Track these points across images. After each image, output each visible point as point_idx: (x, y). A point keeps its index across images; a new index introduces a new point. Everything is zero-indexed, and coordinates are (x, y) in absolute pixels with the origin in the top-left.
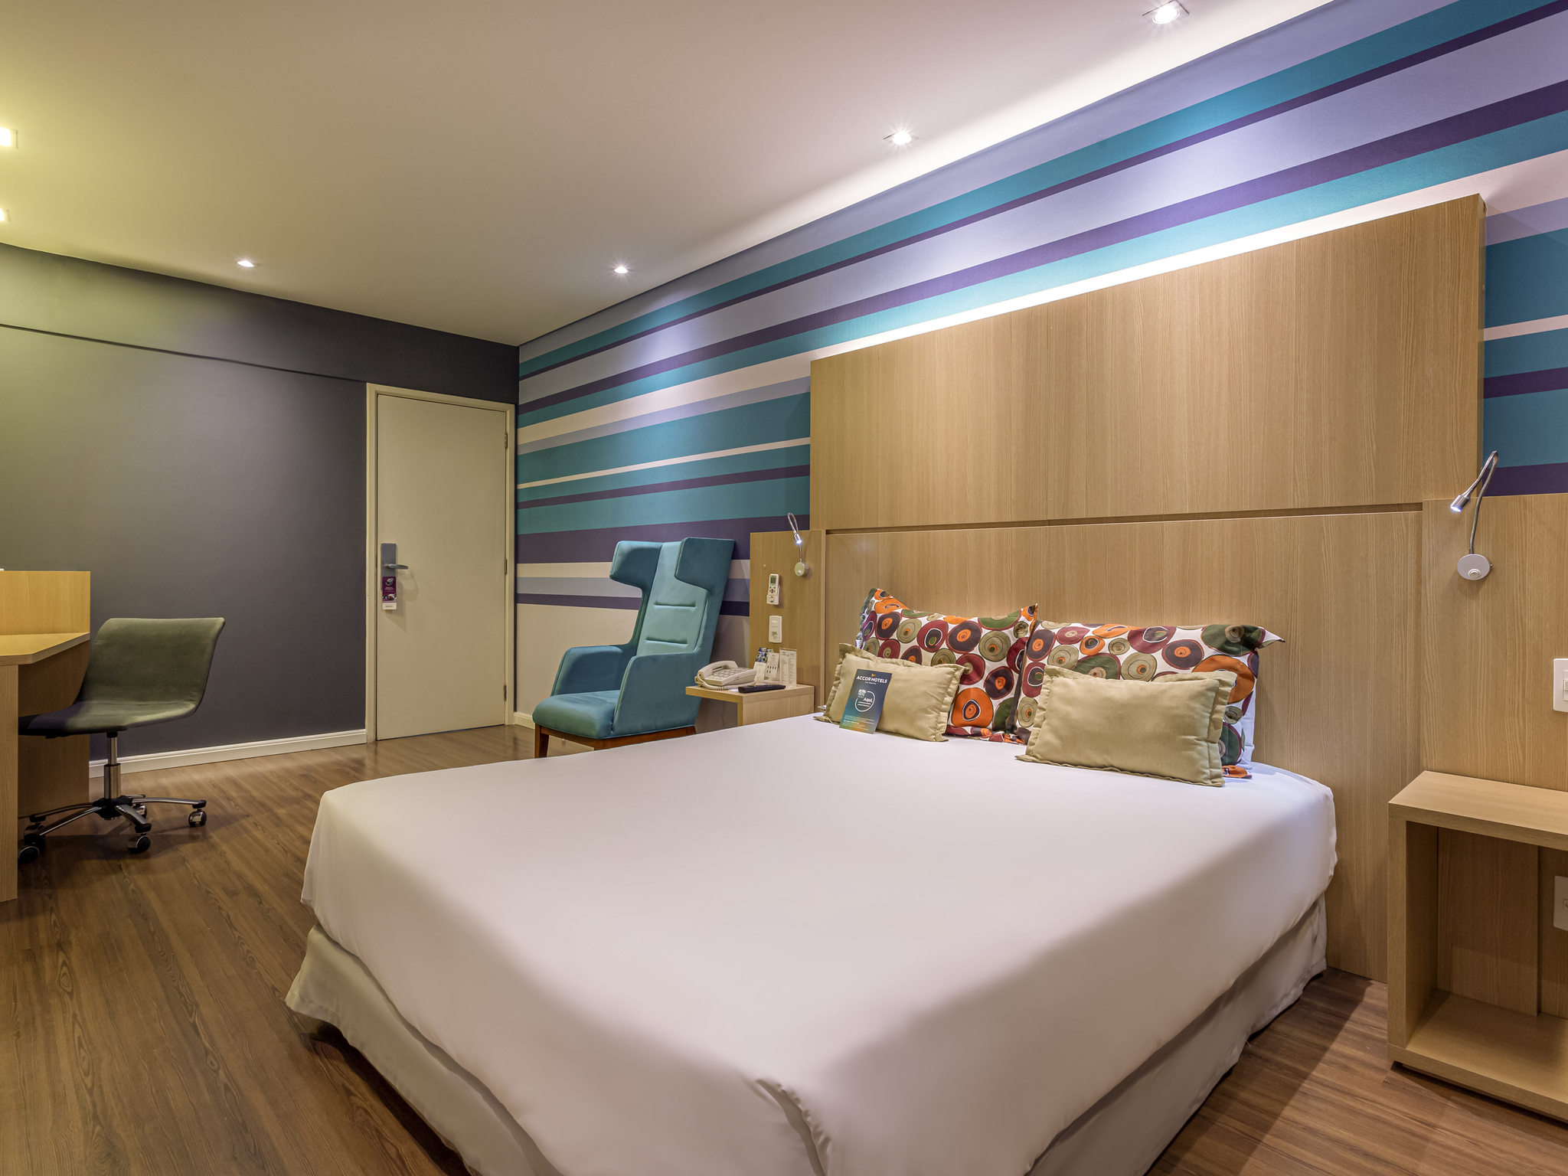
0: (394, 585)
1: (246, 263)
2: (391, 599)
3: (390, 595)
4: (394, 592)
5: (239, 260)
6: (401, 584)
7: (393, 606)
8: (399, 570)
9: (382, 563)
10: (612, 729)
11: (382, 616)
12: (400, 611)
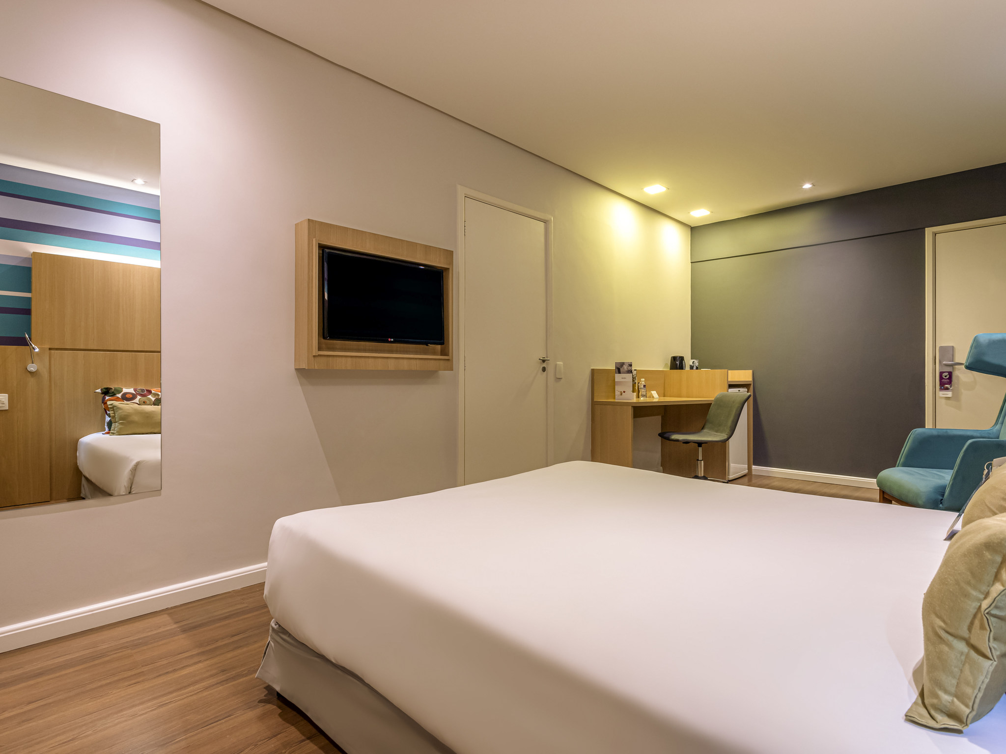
0: (950, 378)
1: (807, 186)
2: (947, 389)
3: (946, 386)
4: (950, 383)
5: (803, 186)
6: (958, 377)
7: (949, 394)
8: (956, 366)
9: (940, 362)
10: (941, 503)
11: (941, 403)
12: (956, 397)
